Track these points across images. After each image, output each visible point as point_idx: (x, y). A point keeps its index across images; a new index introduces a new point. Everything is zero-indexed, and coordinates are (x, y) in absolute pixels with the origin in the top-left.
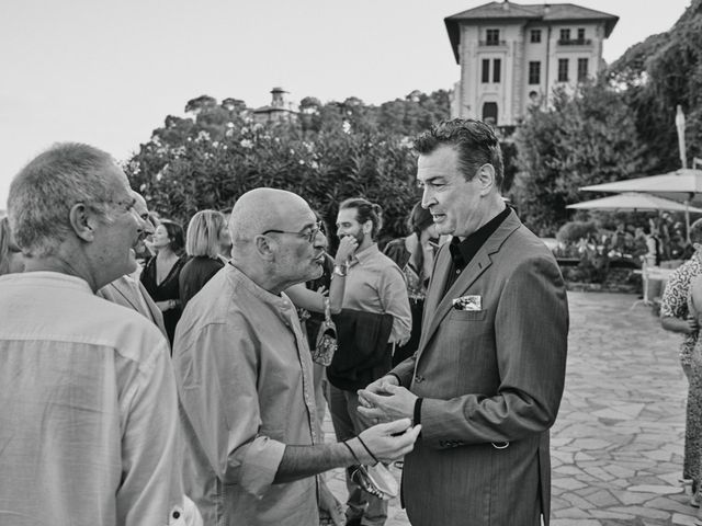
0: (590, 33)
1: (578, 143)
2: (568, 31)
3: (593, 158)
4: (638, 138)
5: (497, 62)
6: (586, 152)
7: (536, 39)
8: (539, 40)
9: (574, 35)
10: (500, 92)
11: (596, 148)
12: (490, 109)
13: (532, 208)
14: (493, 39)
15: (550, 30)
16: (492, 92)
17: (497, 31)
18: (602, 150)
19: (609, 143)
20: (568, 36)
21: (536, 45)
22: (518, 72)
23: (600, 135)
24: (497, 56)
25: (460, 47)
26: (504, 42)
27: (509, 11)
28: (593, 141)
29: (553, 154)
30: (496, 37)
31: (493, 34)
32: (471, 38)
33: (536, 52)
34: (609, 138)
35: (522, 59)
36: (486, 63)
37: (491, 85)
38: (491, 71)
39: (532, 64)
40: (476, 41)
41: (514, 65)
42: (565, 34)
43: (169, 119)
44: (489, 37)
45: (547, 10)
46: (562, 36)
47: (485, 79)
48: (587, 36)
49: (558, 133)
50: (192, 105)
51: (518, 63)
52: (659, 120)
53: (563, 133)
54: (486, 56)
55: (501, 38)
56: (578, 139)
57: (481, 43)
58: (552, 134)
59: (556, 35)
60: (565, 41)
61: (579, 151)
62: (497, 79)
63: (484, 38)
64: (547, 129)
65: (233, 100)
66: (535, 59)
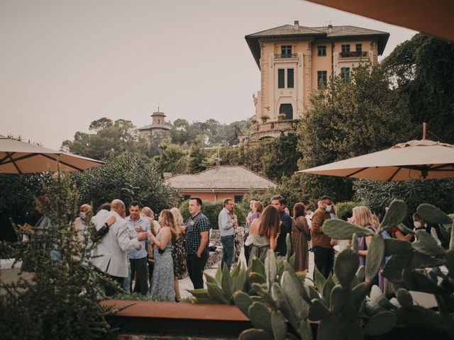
0: (366, 47)
1: (354, 124)
2: (348, 46)
3: (369, 138)
4: (412, 121)
5: (291, 71)
6: (362, 133)
7: (322, 53)
8: (324, 54)
9: (353, 49)
10: (294, 95)
11: (371, 128)
12: (286, 109)
13: (313, 190)
14: (287, 53)
15: (333, 46)
16: (287, 95)
17: (290, 47)
18: (377, 130)
19: (384, 123)
20: (348, 50)
21: (322, 58)
22: (308, 79)
23: (375, 116)
24: (290, 66)
25: (260, 60)
26: (295, 55)
27: (299, 31)
28: (368, 122)
29: (331, 137)
30: (290, 52)
31: (286, 49)
32: (269, 52)
33: (323, 63)
34: (384, 118)
35: (312, 69)
36: (281, 72)
37: (286, 91)
38: (285, 79)
39: (319, 73)
40: (272, 54)
41: (305, 74)
42: (346, 48)
43: (77, 135)
44: (283, 52)
45: (330, 30)
46: (343, 50)
47: (281, 85)
48: (363, 50)
49: (335, 118)
50: (95, 124)
51: (307, 71)
52: (430, 104)
53: (340, 116)
54: (281, 67)
55: (293, 52)
56: (354, 120)
57: (276, 56)
58: (330, 119)
59: (338, 49)
60: (345, 54)
61: (354, 133)
62: (291, 85)
63: (280, 52)
64: (325, 115)
65: (124, 121)
66: (322, 69)
